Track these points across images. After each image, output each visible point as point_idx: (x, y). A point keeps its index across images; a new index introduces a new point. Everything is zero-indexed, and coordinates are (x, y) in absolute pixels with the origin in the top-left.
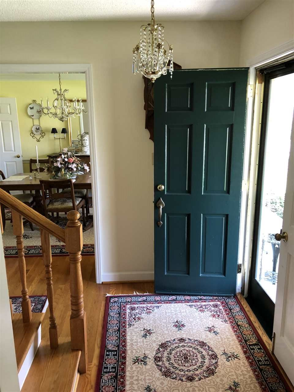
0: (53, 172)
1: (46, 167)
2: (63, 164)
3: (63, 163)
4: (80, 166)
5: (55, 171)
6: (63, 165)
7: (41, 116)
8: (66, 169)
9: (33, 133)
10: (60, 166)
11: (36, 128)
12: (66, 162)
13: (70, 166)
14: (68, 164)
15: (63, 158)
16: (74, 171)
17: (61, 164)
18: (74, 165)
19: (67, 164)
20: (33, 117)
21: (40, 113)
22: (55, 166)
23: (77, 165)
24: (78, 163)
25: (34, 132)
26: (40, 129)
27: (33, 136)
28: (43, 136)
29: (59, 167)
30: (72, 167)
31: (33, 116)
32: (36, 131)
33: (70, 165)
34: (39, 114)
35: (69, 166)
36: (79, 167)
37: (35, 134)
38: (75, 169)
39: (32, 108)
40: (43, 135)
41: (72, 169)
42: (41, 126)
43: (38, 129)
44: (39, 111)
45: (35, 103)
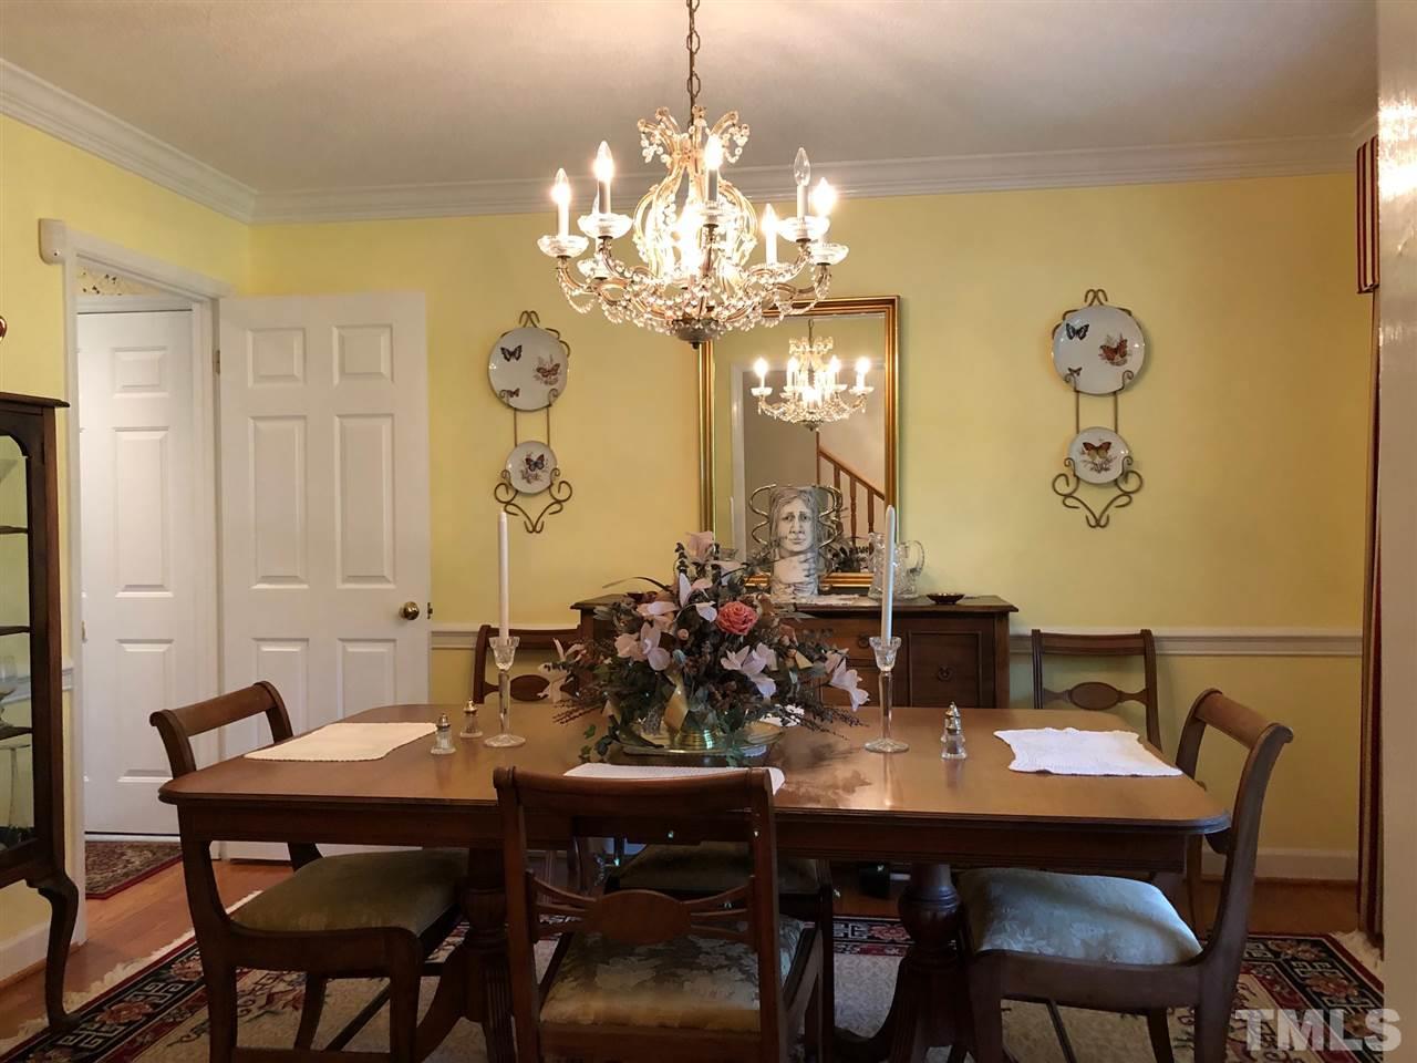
0: (609, 709)
1: (555, 666)
2: (682, 644)
3: (684, 634)
4: (803, 662)
5: (618, 697)
6: (679, 652)
7: (556, 396)
8: (699, 684)
9: (508, 486)
10: (657, 659)
11: (528, 460)
12: (701, 630)
13: (732, 662)
14: (716, 648)
15: (684, 598)
16: (762, 698)
17: (667, 642)
18: (763, 656)
19: (707, 647)
20: (513, 401)
21: (556, 380)
22: (622, 654)
23: (782, 652)
24: (787, 641)
25: (518, 483)
26: (549, 465)
27: (508, 503)
28: (558, 502)
29: (653, 666)
30: (745, 671)
31: (516, 393)
32: (527, 478)
33: (732, 655)
34: (546, 383)
35: (723, 661)
36: (796, 669)
37: (517, 491)
38: (767, 688)
39: (512, 354)
40: (560, 497)
41: (745, 685)
42: (552, 447)
43: (536, 464)
44: (548, 367)
45: (529, 324)
